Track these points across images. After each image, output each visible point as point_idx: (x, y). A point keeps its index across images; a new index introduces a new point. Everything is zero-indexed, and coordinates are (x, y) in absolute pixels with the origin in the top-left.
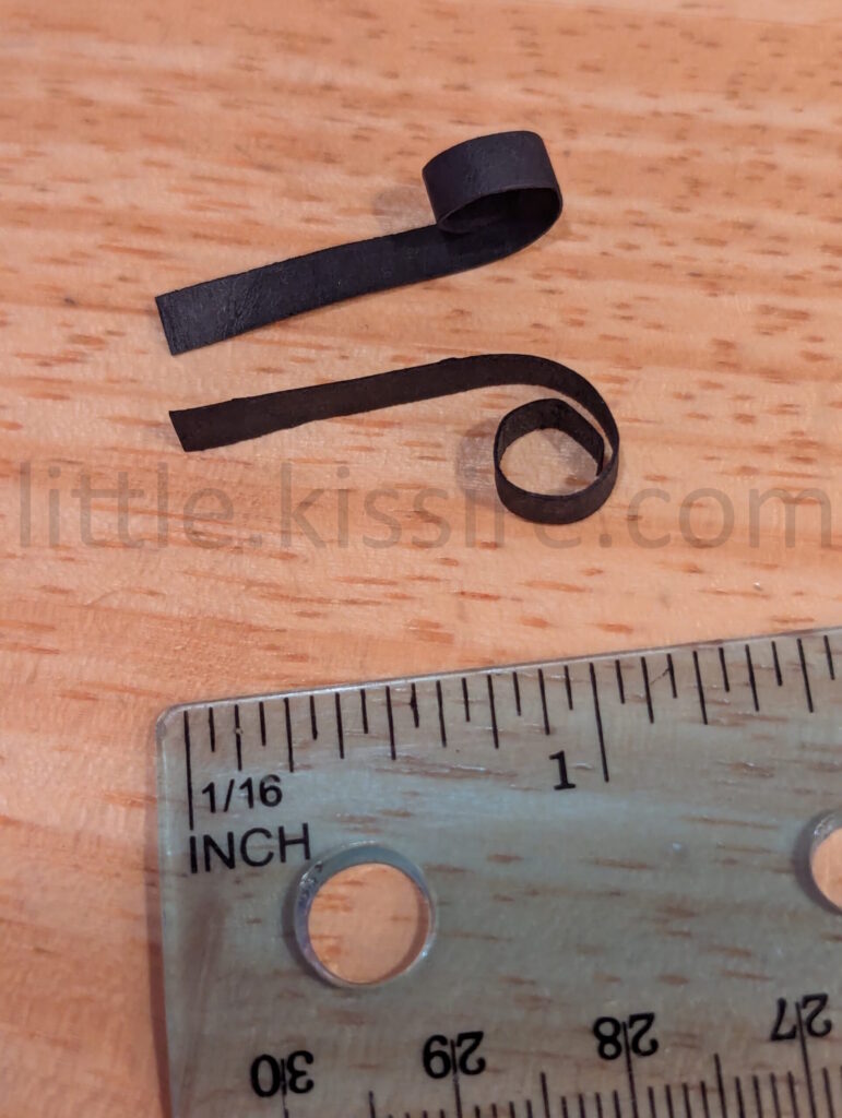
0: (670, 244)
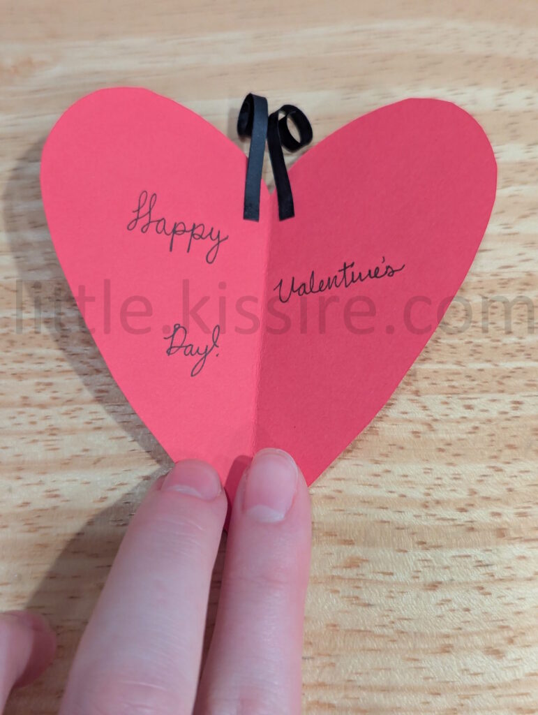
0: (5, 364)
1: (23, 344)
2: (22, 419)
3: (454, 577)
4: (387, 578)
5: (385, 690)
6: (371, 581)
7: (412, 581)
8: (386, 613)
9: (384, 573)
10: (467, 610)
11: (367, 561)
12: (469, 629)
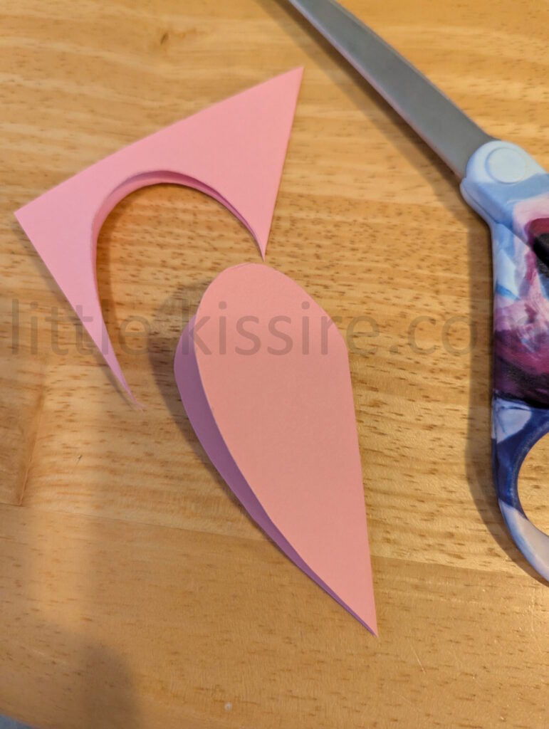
1: (167, 225)
2: (160, 276)
3: (446, 424)
4: (398, 417)
5: (385, 493)
6: (387, 418)
7: (415, 422)
8: (394, 441)
9: (397, 414)
10: (451, 447)
11: (385, 404)
12: (451, 461)
